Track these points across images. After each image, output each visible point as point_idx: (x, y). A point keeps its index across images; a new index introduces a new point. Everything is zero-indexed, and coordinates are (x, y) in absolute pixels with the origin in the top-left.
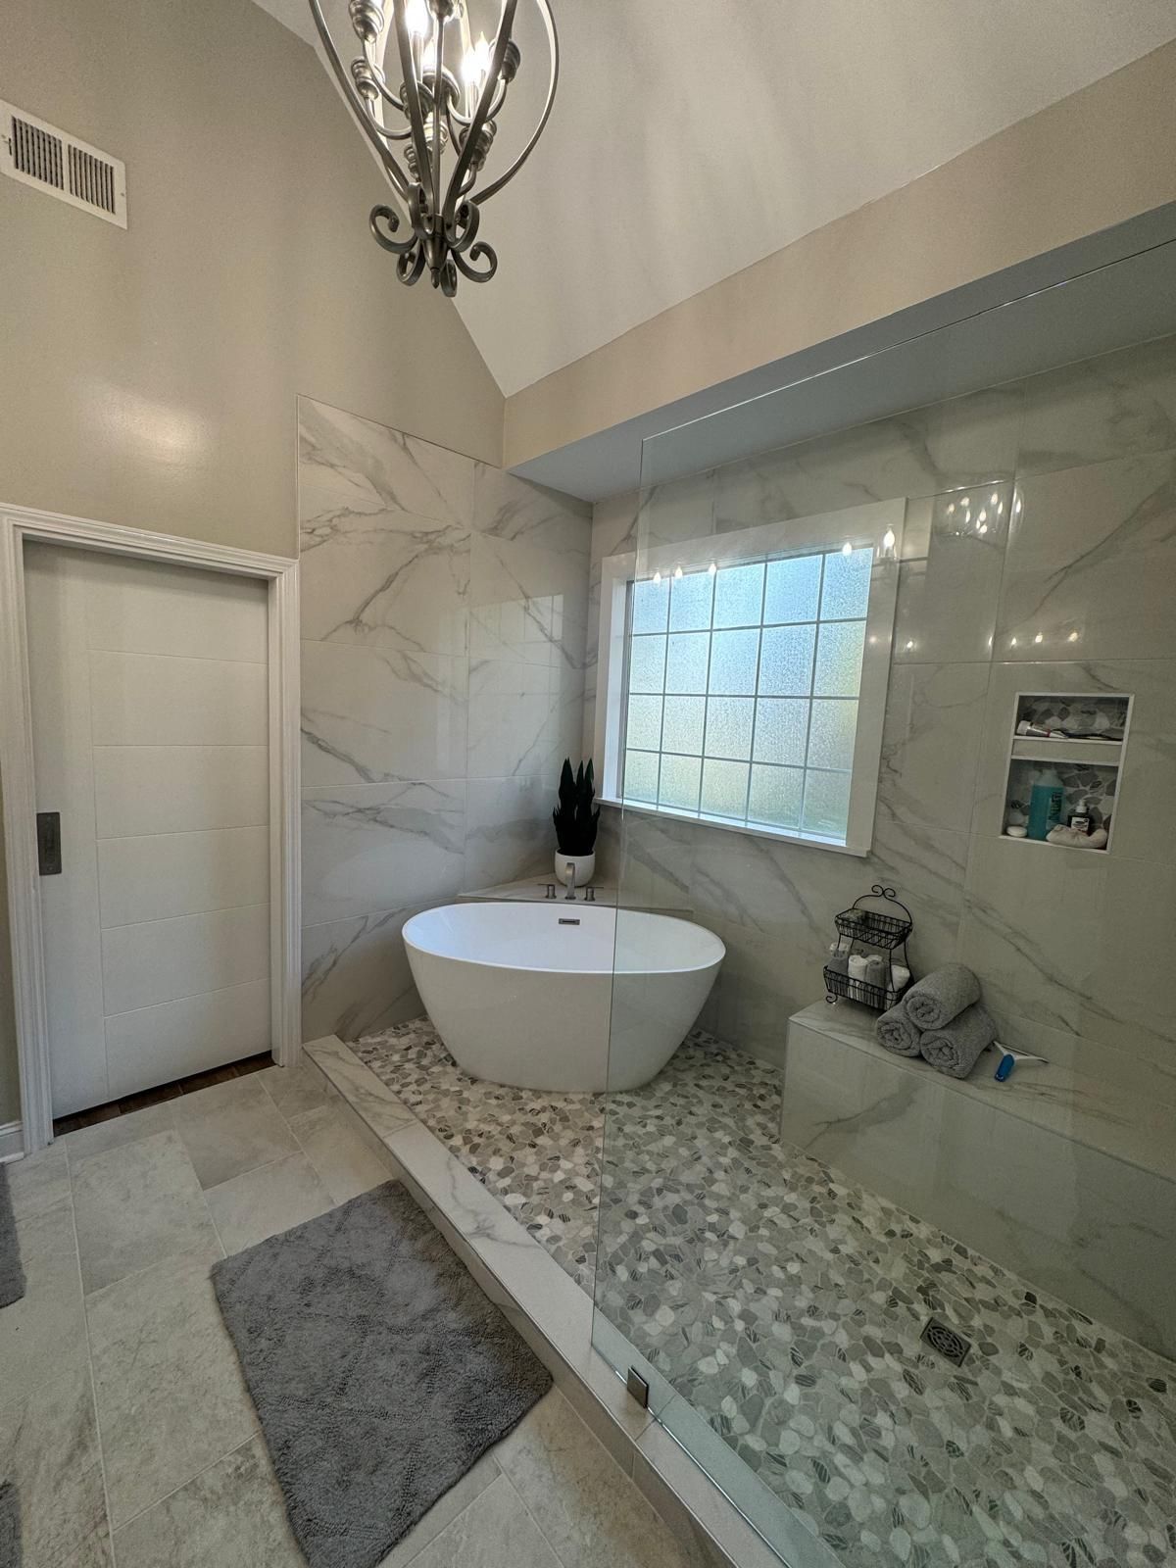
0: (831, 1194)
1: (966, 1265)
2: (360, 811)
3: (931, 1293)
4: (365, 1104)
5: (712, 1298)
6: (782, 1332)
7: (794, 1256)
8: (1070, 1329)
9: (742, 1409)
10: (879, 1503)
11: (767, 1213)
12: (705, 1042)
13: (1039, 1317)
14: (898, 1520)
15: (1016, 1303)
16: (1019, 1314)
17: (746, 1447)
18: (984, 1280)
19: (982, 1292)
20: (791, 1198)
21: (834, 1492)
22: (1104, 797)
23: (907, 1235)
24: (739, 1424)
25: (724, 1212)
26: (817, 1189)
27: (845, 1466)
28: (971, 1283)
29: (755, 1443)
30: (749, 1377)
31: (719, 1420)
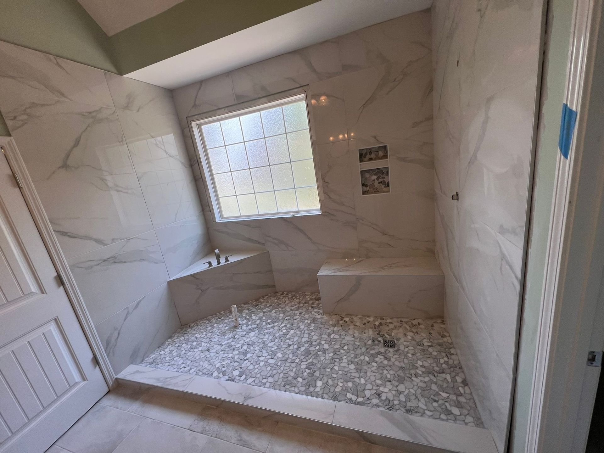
0: (345, 321)
1: (385, 321)
2: (105, 260)
3: (380, 334)
4: (167, 383)
5: (329, 370)
6: (352, 366)
7: (344, 344)
8: (412, 324)
9: (353, 394)
10: (394, 392)
11: (332, 337)
12: (286, 295)
13: (405, 325)
14: (400, 393)
15: (399, 324)
16: (401, 327)
17: (359, 402)
18: (390, 323)
19: (391, 326)
20: (336, 329)
21: (383, 398)
22: (386, 177)
23: (369, 322)
24: (354, 398)
25: (320, 344)
26: (341, 322)
27: (383, 389)
28: (388, 325)
29: (360, 399)
30: (350, 384)
31: (349, 401)
